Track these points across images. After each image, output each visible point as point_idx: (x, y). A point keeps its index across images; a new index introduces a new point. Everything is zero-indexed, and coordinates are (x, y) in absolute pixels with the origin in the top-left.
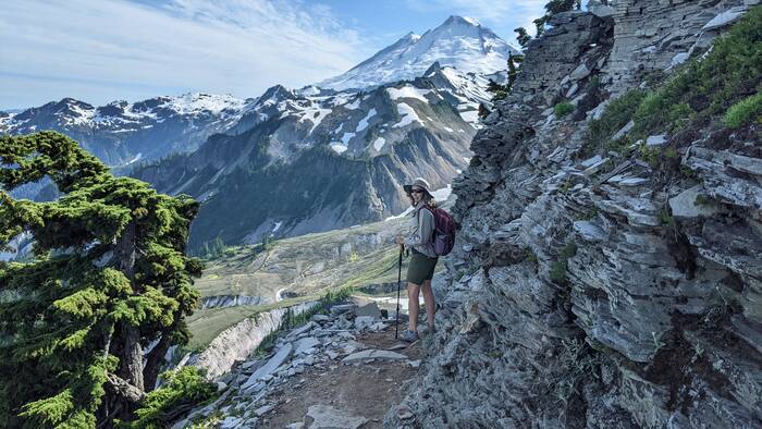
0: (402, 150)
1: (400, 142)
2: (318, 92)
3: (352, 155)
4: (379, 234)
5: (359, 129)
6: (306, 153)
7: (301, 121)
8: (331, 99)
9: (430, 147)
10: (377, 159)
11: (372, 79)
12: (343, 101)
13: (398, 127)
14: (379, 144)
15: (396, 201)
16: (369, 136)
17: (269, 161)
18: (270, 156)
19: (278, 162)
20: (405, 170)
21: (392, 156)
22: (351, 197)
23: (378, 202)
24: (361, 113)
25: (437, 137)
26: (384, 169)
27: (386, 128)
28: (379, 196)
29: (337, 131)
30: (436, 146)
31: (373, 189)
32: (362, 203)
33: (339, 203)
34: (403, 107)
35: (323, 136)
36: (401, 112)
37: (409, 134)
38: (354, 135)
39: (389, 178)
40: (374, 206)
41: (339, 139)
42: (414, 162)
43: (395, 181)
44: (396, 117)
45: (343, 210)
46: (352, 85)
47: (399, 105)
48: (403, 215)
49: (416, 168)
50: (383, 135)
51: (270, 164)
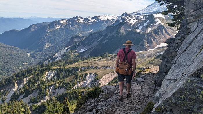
0: (156, 32)
1: (155, 29)
2: (136, 14)
3: (141, 32)
4: (146, 54)
5: (144, 25)
6: (130, 31)
7: (129, 23)
8: (139, 16)
9: (164, 31)
10: (148, 34)
11: (151, 10)
12: (142, 17)
13: (155, 25)
14: (149, 30)
15: (152, 45)
16: (147, 27)
17: (120, 33)
18: (121, 32)
19: (123, 33)
20: (156, 37)
21: (152, 33)
22: (140, 44)
23: (147, 45)
24: (145, 21)
25: (166, 28)
26: (150, 36)
27: (151, 25)
28: (148, 44)
29: (138, 26)
30: (166, 30)
31: (146, 42)
32: (143, 45)
33: (137, 45)
34: (157, 20)
35: (134, 27)
36: (156, 21)
37: (158, 27)
38: (143, 27)
39: (151, 39)
40: (146, 46)
41: (138, 28)
42: (159, 35)
43: (152, 40)
44: (155, 22)
45: (138, 47)
46: (145, 12)
47: (156, 19)
48: (154, 49)
49: (159, 37)
50: (150, 27)
51: (121, 34)
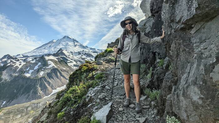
0: (49, 75)
1: (48, 72)
2: (22, 56)
3: (32, 77)
4: (41, 103)
5: (35, 69)
6: (16, 77)
7: (15, 66)
8: (26, 59)
9: (58, 74)
10: (41, 78)
11: (41, 53)
12: (31, 60)
13: (48, 68)
14: (42, 74)
15: (47, 91)
16: (38, 71)
17: (2, 80)
18: (2, 78)
19: (5, 80)
20: (50, 81)
21: (46, 77)
22: (32, 91)
23: (41, 92)
24: (36, 64)
25: (60, 71)
26: (43, 81)
27: (44, 68)
28: (41, 90)
29: (27, 70)
30: (60, 73)
31: (39, 88)
32: (35, 92)
33: (27, 93)
34: (50, 62)
35: (22, 71)
36: (49, 64)
37: (52, 70)
38: (33, 71)
39: (45, 84)
41: (28, 72)
42: (53, 79)
43: (47, 85)
45: (29, 95)
46: (34, 54)
47: (48, 61)
48: (49, 96)
49: (54, 81)
50: (43, 71)
